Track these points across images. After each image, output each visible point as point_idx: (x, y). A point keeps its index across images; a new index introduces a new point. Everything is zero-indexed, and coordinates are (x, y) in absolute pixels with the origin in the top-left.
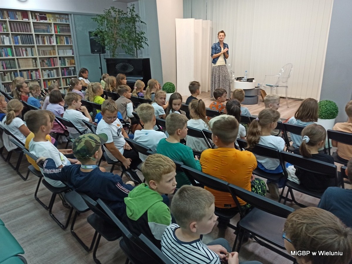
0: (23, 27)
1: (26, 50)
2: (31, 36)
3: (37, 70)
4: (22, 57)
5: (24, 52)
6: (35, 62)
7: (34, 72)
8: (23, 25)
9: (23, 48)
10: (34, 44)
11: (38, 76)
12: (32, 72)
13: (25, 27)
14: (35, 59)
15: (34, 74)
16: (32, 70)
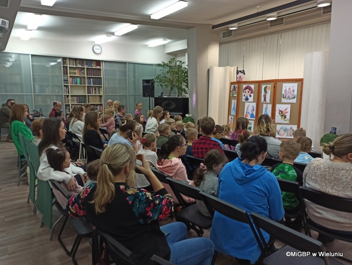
0: (96, 72)
1: (95, 89)
2: (100, 79)
3: (101, 105)
4: (92, 94)
5: (94, 91)
6: (101, 98)
7: (99, 106)
8: (96, 71)
9: (93, 87)
10: (101, 85)
11: (101, 109)
12: (97, 106)
13: (97, 73)
14: (101, 96)
15: (98, 107)
16: (97, 105)
